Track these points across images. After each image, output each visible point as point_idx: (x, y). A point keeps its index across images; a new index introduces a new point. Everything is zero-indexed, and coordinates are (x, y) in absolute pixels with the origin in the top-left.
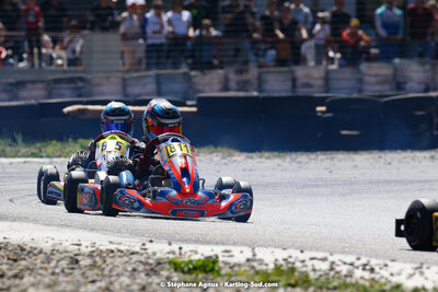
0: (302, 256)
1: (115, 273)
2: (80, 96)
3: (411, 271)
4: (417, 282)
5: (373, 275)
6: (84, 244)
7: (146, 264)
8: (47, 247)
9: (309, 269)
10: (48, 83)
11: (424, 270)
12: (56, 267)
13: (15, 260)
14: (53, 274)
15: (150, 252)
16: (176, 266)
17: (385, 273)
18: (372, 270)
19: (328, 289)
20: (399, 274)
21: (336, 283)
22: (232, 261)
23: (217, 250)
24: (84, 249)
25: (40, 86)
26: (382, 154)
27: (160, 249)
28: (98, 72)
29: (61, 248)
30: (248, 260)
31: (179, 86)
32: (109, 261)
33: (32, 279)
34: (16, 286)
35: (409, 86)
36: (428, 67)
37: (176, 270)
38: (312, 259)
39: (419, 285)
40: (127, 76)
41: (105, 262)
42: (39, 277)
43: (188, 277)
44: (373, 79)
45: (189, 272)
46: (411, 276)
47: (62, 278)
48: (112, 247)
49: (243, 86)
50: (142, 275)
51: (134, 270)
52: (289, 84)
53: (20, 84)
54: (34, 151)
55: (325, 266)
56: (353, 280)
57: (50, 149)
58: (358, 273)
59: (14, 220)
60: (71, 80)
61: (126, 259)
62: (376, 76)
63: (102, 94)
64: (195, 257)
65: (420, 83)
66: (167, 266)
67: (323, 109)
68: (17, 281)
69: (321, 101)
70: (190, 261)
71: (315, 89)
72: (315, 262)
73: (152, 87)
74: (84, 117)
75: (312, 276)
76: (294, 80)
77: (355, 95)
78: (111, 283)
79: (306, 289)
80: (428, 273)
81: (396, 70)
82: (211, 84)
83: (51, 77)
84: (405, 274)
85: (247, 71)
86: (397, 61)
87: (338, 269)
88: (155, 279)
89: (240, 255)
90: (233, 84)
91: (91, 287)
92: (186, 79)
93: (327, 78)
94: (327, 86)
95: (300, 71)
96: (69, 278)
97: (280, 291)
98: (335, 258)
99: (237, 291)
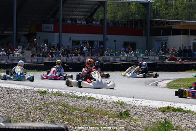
0: (61, 91)
1: (28, 93)
3: (80, 93)
4: (81, 95)
5: (73, 94)
6: (23, 88)
7: (34, 92)
8: (17, 89)
12: (18, 92)
13: (11, 91)
15: (34, 90)
16: (39, 92)
17: (75, 94)
20: (78, 94)
21: (66, 95)
23: (46, 89)
27: (36, 89)
28: (27, 58)
29: (19, 89)
31: (41, 60)
33: (14, 94)
35: (81, 60)
36: (84, 57)
38: (63, 91)
41: (26, 91)
44: (75, 59)
45: (42, 93)
48: (28, 89)
49: (52, 60)
51: (32, 93)
53: (13, 60)
55: (65, 92)
56: (69, 95)
61: (30, 91)
63: (28, 61)
65: (83, 60)
66: (37, 92)
69: (65, 63)
70: (42, 91)
71: (64, 61)
73: (36, 60)
75: (62, 94)
77: (71, 62)
78: (27, 95)
79: (61, 96)
81: (79, 58)
82: (46, 60)
85: (53, 58)
87: (67, 93)
88: (35, 95)
89: (50, 90)
90: (50, 60)
91: (24, 96)
92: (42, 59)
93: (67, 59)
94: (67, 61)
95: (62, 58)
96: (20, 94)
97: (57, 97)
98: (67, 91)
99: (49, 97)
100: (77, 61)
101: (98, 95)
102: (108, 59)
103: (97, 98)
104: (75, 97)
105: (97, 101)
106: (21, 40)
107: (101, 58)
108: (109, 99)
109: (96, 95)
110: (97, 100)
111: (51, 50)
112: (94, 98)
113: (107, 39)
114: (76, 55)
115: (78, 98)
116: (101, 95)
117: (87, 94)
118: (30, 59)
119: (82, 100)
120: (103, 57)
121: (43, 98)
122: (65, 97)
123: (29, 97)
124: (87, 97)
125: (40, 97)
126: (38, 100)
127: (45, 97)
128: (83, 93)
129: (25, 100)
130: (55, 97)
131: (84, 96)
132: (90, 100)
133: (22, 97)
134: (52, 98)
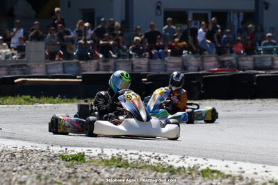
0: (126, 153)
1: (33, 161)
2: (24, 74)
3: (178, 159)
4: (181, 164)
5: (159, 162)
6: (19, 147)
7: (49, 157)
9: (129, 159)
10: (8, 67)
11: (185, 158)
12: (4, 158)
14: (2, 161)
15: (51, 151)
16: (63, 158)
17: (166, 160)
18: (160, 159)
19: (137, 168)
20: (173, 161)
21: (141, 165)
22: (91, 155)
23: (85, 150)
24: (18, 149)
25: (3, 69)
27: (56, 150)
28: (34, 62)
29: (7, 149)
30: (99, 155)
31: (72, 69)
32: (30, 155)
35: (190, 68)
36: (199, 59)
37: (63, 160)
38: (131, 154)
39: (181, 166)
40: (48, 64)
41: (28, 155)
43: (68, 163)
44: (172, 65)
45: (69, 161)
46: (178, 162)
47: (6, 163)
48: (33, 148)
49: (107, 68)
50: (46, 162)
51: (42, 160)
52: (130, 67)
55: (137, 157)
56: (150, 164)
57: (8, 101)
58: (153, 160)
60: (20, 66)
61: (39, 154)
62: (173, 63)
63: (36, 73)
64: (73, 153)
65: (195, 67)
66: (58, 158)
67: (146, 80)
69: (144, 76)
70: (71, 155)
71: (143, 70)
72: (132, 155)
73: (60, 69)
74: (25, 84)
75: (130, 162)
76: (132, 65)
77: (161, 73)
78: (30, 166)
79: (127, 167)
80: (186, 160)
81: (183, 60)
82: (90, 68)
83: (9, 65)
84: (175, 161)
85: (109, 61)
86: (184, 56)
87: (143, 158)
88: (53, 164)
89: (95, 152)
90: (101, 67)
91: (19, 168)
92: (79, 65)
93: (149, 65)
94: (149, 68)
95: (135, 60)
96: (10, 163)
97: (113, 169)
98: (142, 153)
99: (92, 169)
101: (230, 163)
102: (268, 63)
103: (227, 173)
104: (163, 170)
105: (228, 180)
106: (16, 13)
107: (247, 62)
108: (260, 175)
109: (226, 162)
110: (228, 176)
111: (102, 38)
112: (218, 172)
113: (267, 6)
114: (177, 53)
115: (172, 171)
116: (240, 164)
117: (200, 161)
118: (42, 65)
119: (183, 178)
120: (255, 58)
121: (73, 173)
122: (137, 170)
123: (35, 171)
124: (200, 170)
125: (65, 170)
126: (58, 177)
127: (79, 170)
128: (190, 158)
129: (20, 178)
130: (107, 170)
131: (189, 168)
132: (206, 179)
133: (15, 171)
134: (99, 173)
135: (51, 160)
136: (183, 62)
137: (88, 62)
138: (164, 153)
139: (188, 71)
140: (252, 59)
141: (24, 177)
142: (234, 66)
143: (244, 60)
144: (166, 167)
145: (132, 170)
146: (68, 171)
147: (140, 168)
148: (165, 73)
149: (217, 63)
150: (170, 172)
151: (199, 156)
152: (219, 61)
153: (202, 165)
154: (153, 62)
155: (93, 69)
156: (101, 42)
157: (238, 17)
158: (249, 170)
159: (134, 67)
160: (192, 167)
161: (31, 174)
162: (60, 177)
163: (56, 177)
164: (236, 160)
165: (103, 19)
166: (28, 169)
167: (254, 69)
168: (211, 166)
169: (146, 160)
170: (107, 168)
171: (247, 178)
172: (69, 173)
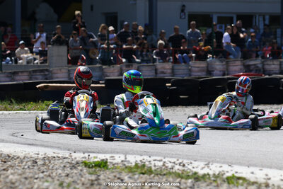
0: (149, 159)
1: (55, 168)
2: (47, 79)
3: (203, 166)
4: (206, 171)
5: (183, 168)
6: (40, 154)
7: (71, 163)
8: (22, 155)
9: (152, 165)
10: (30, 72)
11: (210, 165)
12: (25, 165)
13: (5, 162)
14: (23, 168)
15: (73, 157)
16: (86, 165)
17: (190, 167)
18: (184, 165)
19: (161, 175)
20: (197, 167)
21: (165, 172)
22: (114, 162)
23: (107, 156)
24: (40, 156)
25: (26, 74)
26: (200, 108)
27: (79, 156)
28: (56, 67)
29: (29, 156)
30: (122, 161)
31: (98, 74)
32: (52, 162)
33: (12, 171)
34: (4, 174)
35: (215, 73)
36: (224, 63)
37: (85, 166)
38: (155, 160)
39: (206, 173)
40: (70, 68)
41: (50, 162)
42: (16, 170)
43: (91, 170)
44: (197, 69)
45: (92, 167)
46: (203, 168)
47: (27, 170)
48: (55, 155)
50: (68, 169)
51: (65, 166)
52: (154, 71)
53: (15, 73)
54: (21, 107)
55: (160, 164)
56: (174, 171)
57: (29, 106)
58: (177, 167)
59: (7, 142)
60: (42, 71)
62: (198, 67)
63: (57, 78)
64: (96, 160)
65: (220, 71)
66: (81, 164)
67: (170, 85)
68: (5, 172)
69: (169, 81)
70: (94, 162)
71: (167, 75)
72: (156, 162)
74: (49, 89)
75: (153, 168)
76: (156, 70)
77: (185, 78)
78: (52, 173)
79: (150, 175)
80: (211, 167)
81: (208, 64)
82: (113, 73)
83: (31, 70)
84: (200, 168)
85: (132, 66)
86: (208, 60)
87: (167, 165)
88: (75, 171)
89: (118, 159)
91: (41, 175)
92: (101, 69)
93: (173, 69)
94: (173, 73)
95: (159, 65)
96: (31, 171)
97: (136, 176)
98: (166, 160)
99: (115, 176)
100: (203, 74)
101: (256, 170)
103: (252, 180)
104: (188, 177)
105: (254, 188)
106: (38, 16)
107: (274, 66)
109: (252, 169)
110: (254, 183)
112: (244, 179)
114: (201, 57)
115: (197, 178)
116: (266, 171)
117: (225, 168)
118: (64, 71)
119: (208, 185)
120: (281, 62)
121: (96, 180)
122: (161, 177)
123: (57, 178)
124: (225, 176)
125: (88, 177)
126: (80, 185)
127: (102, 177)
128: (215, 164)
129: (42, 185)
130: (130, 177)
131: (214, 174)
132: (231, 186)
133: (36, 179)
134: (122, 180)
135: (73, 167)
136: (207, 67)
137: (111, 66)
138: (188, 159)
139: (213, 76)
140: (278, 63)
141: (46, 184)
142: (260, 70)
143: (270, 65)
144: (190, 174)
145: (156, 177)
146: (90, 178)
147: (164, 175)
148: (189, 78)
149: (242, 67)
150: (195, 179)
151: (224, 163)
152: (244, 65)
153: (227, 172)
154: (177, 66)
155: (117, 74)
156: (124, 46)
157: (264, 20)
158: (275, 176)
159: (158, 72)
160: (217, 174)
161: (53, 181)
162: (83, 184)
163: (78, 184)
164: (262, 166)
165: (126, 23)
166: (49, 176)
167: (280, 74)
168: (236, 172)
169: (170, 167)
170: (130, 174)
171: (273, 185)
172: (92, 181)
